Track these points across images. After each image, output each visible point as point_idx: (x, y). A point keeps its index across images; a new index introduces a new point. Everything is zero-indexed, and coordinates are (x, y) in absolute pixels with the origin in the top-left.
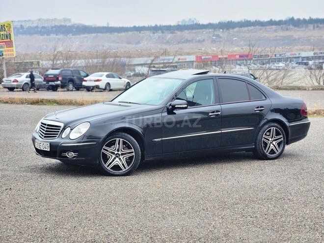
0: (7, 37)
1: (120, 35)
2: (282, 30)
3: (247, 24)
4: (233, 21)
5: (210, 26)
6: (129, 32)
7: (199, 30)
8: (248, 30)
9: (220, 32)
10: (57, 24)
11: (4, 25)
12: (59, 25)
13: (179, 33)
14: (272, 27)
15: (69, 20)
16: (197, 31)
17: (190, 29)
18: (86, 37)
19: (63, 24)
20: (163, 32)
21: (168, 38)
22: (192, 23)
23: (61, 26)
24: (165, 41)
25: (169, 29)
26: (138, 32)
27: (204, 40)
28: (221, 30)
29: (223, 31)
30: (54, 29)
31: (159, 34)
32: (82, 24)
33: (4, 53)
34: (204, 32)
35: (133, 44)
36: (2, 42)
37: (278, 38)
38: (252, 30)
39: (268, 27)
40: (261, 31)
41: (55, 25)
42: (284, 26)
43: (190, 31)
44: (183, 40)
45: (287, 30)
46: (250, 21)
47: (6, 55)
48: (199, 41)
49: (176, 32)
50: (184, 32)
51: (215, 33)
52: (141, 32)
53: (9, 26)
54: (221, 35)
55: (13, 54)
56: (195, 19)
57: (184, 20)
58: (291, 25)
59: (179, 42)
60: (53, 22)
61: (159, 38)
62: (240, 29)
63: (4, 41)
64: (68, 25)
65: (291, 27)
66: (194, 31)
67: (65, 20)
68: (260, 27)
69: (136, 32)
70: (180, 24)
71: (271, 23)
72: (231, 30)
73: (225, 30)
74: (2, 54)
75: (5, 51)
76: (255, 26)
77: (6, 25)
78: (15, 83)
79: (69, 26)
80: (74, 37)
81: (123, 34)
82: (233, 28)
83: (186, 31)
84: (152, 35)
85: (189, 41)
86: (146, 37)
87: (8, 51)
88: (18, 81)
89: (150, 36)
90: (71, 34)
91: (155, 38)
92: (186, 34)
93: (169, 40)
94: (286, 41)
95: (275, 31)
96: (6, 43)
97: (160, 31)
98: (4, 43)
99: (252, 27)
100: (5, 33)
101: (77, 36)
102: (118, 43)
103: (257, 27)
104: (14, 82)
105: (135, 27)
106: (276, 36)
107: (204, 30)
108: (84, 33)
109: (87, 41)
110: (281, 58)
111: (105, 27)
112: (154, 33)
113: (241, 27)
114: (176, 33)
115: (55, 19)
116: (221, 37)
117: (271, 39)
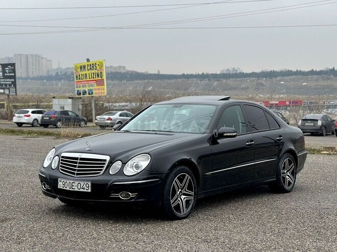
0: (98, 75)
1: (170, 81)
2: (323, 79)
3: (289, 73)
4: (275, 70)
5: (253, 75)
6: (179, 79)
7: (243, 79)
8: (290, 79)
9: (263, 81)
10: (113, 71)
11: (96, 64)
12: (114, 72)
13: (224, 81)
14: (313, 76)
15: (124, 67)
16: (241, 79)
17: (234, 78)
18: (139, 83)
19: (118, 71)
20: (209, 80)
21: (214, 86)
22: (236, 72)
23: (116, 72)
24: (211, 88)
25: (215, 77)
26: (187, 79)
27: (248, 88)
28: (264, 79)
29: (266, 80)
30: (110, 75)
31: (206, 81)
32: (135, 71)
33: (94, 92)
34: (248, 81)
35: (181, 90)
36: (92, 81)
37: (319, 87)
38: (294, 79)
39: (309, 77)
40: (303, 81)
41: (111, 72)
42: (325, 75)
43: (234, 79)
44: (228, 88)
45: (328, 79)
46: (291, 71)
47: (96, 93)
48: (243, 89)
49: (222, 79)
50: (229, 80)
51: (259, 81)
52: (190, 79)
53: (101, 65)
54: (264, 83)
55: (104, 93)
56: (239, 68)
57: (228, 69)
58: (332, 75)
59: (224, 90)
60: (109, 69)
61: (206, 85)
62: (283, 77)
63: (95, 79)
64: (122, 72)
65: (332, 76)
66: (238, 79)
67: (120, 67)
68: (301, 76)
69: (184, 79)
70: (225, 72)
71: (312, 73)
72: (274, 79)
73: (268, 79)
74: (92, 92)
75: (95, 89)
76: (297, 75)
77: (97, 64)
78: (109, 121)
79: (124, 73)
80: (128, 82)
81: (173, 81)
82: (276, 77)
83: (231, 79)
84: (199, 82)
85: (234, 88)
86: (194, 84)
87: (99, 89)
88: (111, 120)
89: (197, 83)
90: (125, 80)
91: (202, 86)
92: (231, 82)
93: (214, 87)
94: (327, 90)
95: (316, 80)
96: (96, 82)
97: (207, 79)
98: (95, 82)
99: (294, 76)
100: (96, 71)
101: (131, 82)
102: (169, 89)
103: (299, 76)
104: (107, 120)
105: (183, 75)
106: (317, 85)
107: (248, 78)
108: (137, 79)
109: (140, 87)
110: (330, 106)
111: (156, 74)
112: (201, 81)
113: (283, 76)
114: (222, 81)
115: (111, 66)
116: (264, 86)
117: (312, 87)
